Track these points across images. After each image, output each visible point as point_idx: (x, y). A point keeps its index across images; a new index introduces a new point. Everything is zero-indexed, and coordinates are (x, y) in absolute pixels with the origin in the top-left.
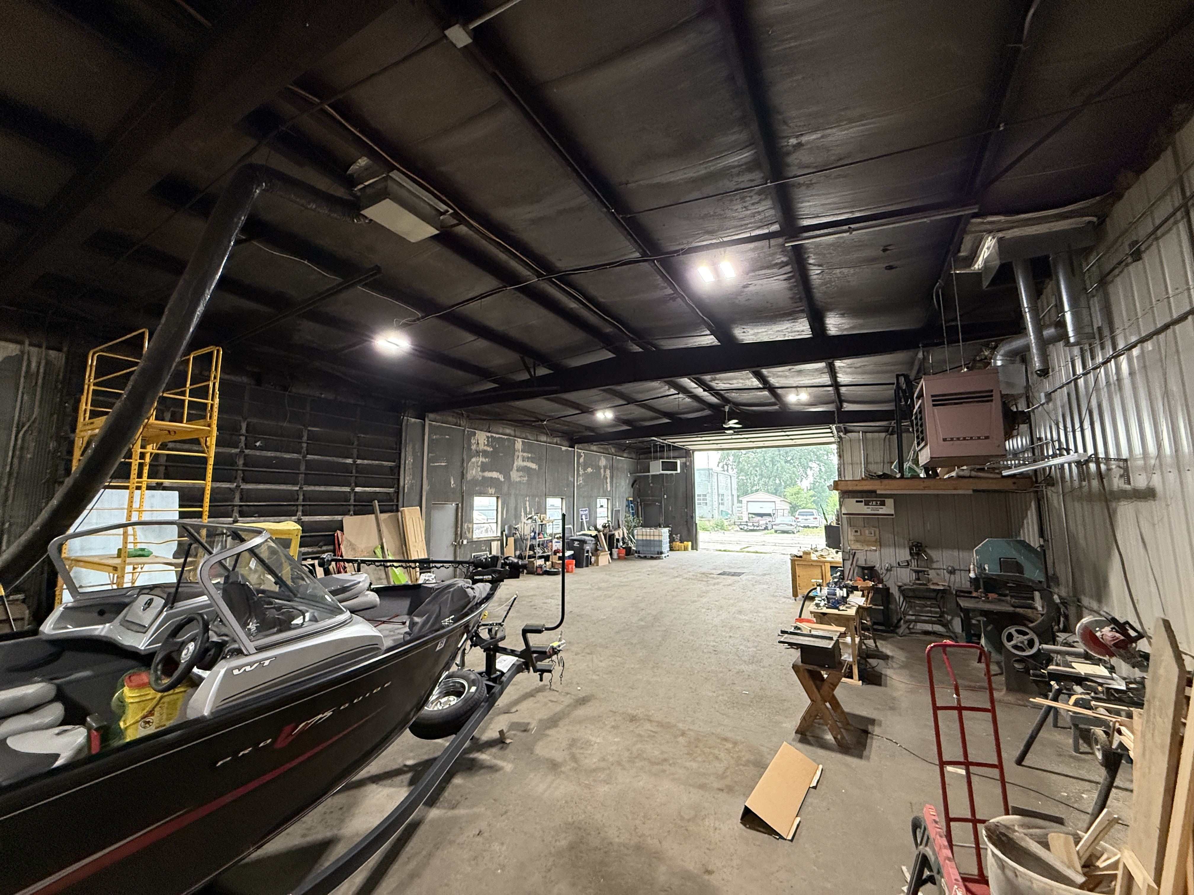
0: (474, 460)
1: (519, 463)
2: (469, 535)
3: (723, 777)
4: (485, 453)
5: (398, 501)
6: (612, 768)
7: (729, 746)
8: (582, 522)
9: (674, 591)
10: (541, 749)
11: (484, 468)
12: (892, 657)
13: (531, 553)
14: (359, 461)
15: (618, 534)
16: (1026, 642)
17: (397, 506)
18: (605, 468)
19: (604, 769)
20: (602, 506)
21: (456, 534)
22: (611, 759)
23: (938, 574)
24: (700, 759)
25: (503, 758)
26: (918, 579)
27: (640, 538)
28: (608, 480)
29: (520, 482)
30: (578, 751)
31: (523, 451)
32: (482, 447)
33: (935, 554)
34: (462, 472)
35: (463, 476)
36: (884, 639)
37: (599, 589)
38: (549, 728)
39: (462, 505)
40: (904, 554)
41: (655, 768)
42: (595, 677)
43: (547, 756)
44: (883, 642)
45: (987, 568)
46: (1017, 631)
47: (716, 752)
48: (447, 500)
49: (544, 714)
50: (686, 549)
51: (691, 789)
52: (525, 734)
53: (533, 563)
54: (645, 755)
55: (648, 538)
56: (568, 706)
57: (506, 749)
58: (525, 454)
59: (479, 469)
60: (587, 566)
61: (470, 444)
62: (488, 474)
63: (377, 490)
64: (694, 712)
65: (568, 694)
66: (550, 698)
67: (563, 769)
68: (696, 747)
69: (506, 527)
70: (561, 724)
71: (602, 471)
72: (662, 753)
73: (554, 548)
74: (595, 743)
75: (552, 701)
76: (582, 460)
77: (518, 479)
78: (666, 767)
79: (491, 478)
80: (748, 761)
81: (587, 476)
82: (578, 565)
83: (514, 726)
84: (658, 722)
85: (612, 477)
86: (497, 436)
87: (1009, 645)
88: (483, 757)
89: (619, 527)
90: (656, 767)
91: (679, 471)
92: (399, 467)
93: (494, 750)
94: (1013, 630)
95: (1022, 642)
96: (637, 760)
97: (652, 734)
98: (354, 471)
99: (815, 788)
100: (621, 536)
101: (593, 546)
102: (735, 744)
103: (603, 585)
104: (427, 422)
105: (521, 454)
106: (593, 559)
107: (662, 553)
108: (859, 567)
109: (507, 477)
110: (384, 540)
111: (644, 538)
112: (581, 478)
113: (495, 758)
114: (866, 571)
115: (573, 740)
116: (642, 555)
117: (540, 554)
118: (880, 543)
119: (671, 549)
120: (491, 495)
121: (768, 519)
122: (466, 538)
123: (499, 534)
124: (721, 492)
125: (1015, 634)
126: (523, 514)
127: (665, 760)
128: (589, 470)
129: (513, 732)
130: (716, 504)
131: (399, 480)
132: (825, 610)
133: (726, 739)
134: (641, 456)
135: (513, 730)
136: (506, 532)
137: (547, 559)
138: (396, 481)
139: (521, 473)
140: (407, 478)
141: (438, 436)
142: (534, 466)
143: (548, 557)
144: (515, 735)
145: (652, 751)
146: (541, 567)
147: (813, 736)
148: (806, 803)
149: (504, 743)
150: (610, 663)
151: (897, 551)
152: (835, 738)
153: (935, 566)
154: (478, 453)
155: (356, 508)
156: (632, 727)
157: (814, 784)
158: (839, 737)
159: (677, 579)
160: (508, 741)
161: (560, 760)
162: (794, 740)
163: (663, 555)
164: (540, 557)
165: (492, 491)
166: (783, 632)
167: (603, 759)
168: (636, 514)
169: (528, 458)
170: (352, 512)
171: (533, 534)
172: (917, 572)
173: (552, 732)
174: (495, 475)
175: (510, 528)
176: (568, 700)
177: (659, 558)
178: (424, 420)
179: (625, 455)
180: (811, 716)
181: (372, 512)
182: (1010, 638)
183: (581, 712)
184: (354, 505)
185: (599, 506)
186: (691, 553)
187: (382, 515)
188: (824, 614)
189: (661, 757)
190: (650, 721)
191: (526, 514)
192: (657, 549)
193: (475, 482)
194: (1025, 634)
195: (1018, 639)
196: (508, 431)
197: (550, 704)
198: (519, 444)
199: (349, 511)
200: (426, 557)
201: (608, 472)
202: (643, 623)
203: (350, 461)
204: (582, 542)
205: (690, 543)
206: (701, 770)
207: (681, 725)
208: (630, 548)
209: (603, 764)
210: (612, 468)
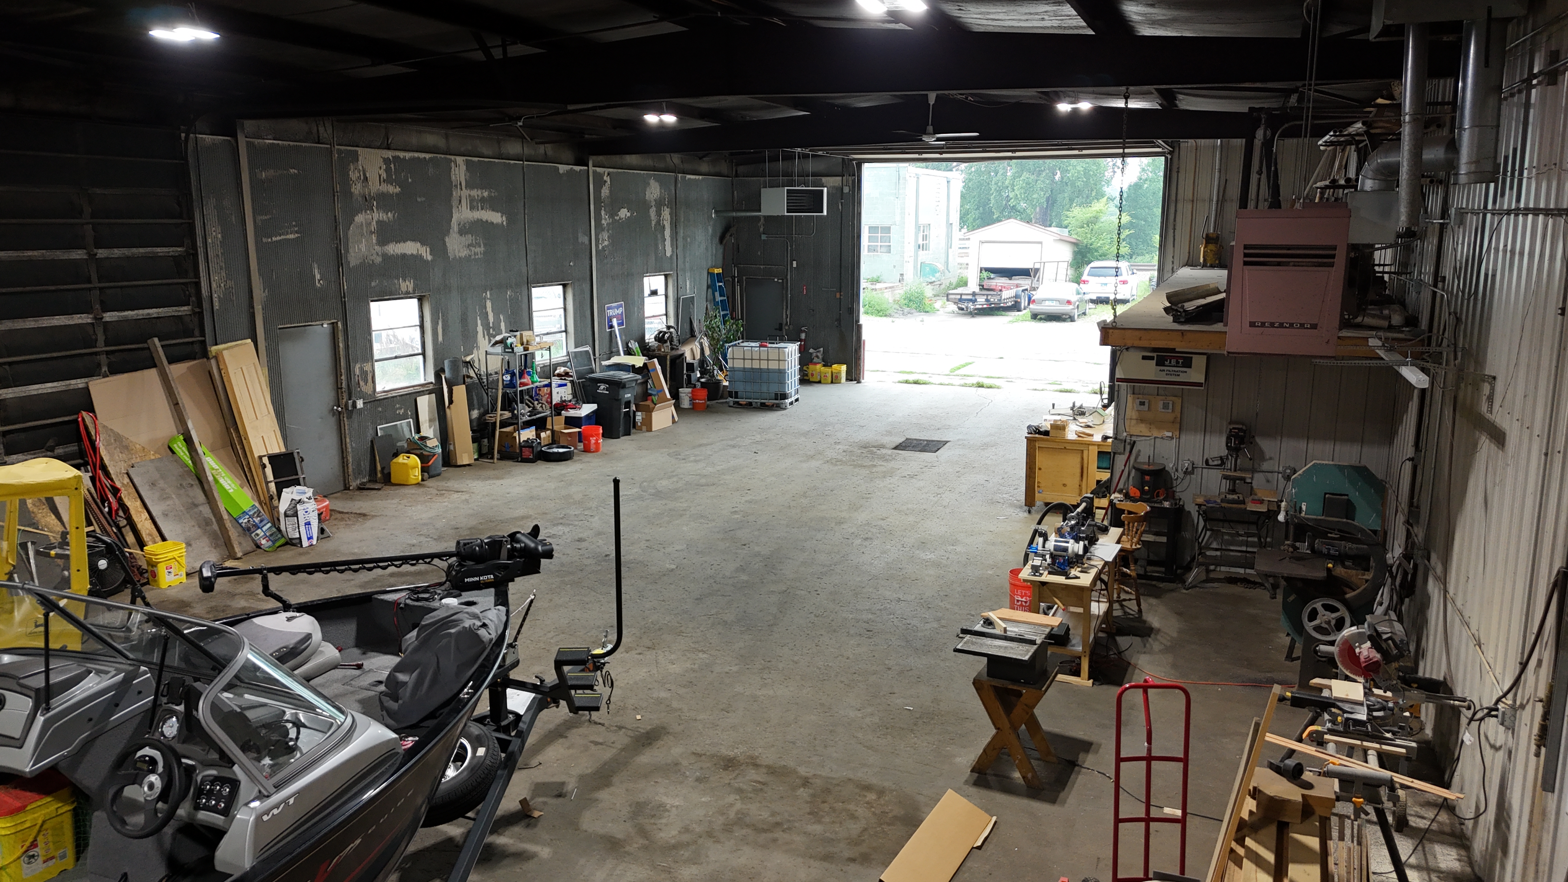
0: (360, 218)
1: (463, 214)
2: (366, 389)
3: (855, 842)
4: (384, 202)
5: (203, 334)
6: (700, 841)
7: (872, 796)
8: (612, 335)
9: (804, 495)
10: (591, 823)
11: (386, 235)
12: (1159, 630)
13: (507, 414)
14: (102, 253)
15: (691, 352)
16: (1333, 622)
17: (203, 343)
18: (660, 204)
19: (688, 844)
20: (654, 293)
21: (338, 388)
22: (698, 829)
23: (1268, 481)
24: (827, 819)
25: (534, 841)
26: (1233, 491)
27: (739, 364)
28: (667, 233)
29: (468, 259)
30: (647, 821)
31: (470, 185)
32: (375, 187)
33: (1267, 445)
34: (338, 250)
35: (339, 259)
36: (1157, 594)
37: (658, 495)
38: (598, 788)
39: (345, 324)
40: (1217, 446)
41: (763, 837)
42: (663, 694)
43: (601, 831)
44: (1153, 601)
45: (1304, 508)
46: (1324, 606)
47: (852, 807)
48: (311, 317)
49: (586, 765)
50: (835, 380)
51: (812, 861)
52: (561, 800)
53: (510, 435)
54: (747, 820)
55: (756, 365)
56: (623, 750)
57: (535, 826)
58: (475, 193)
59: (374, 238)
60: (628, 433)
61: (346, 182)
62: (396, 249)
63: (153, 312)
64: (826, 747)
65: (620, 728)
66: (592, 738)
67: (628, 848)
68: (824, 802)
69: (446, 363)
70: (615, 780)
71: (653, 212)
72: (773, 814)
73: (556, 399)
74: (672, 806)
75: (596, 743)
76: (605, 191)
77: (464, 253)
78: (778, 834)
79: (404, 256)
80: (895, 817)
81: (619, 229)
82: (610, 433)
83: (540, 788)
84: (768, 767)
85: (675, 225)
86: (408, 155)
87: (1309, 626)
88: (502, 840)
89: (693, 335)
90: (764, 835)
91: (825, 213)
92: (195, 255)
93: (517, 829)
94: (1318, 605)
95: (1328, 623)
96: (735, 828)
97: (759, 786)
98: (94, 277)
99: (979, 848)
100: (698, 356)
101: (638, 390)
102: (881, 793)
103: (664, 484)
104: (242, 140)
105: (465, 193)
106: (639, 417)
107: (784, 396)
108: (1137, 469)
109: (439, 250)
110: (190, 425)
111: (748, 364)
112: (605, 235)
113: (521, 840)
114: (1147, 478)
115: (638, 804)
116: (743, 401)
117: (526, 418)
118: (1181, 426)
119: (805, 380)
120: (407, 296)
121: (1025, 283)
122: (362, 396)
123: (431, 378)
124: (923, 221)
125: (1321, 610)
126: (480, 329)
127: (778, 824)
128: (624, 213)
129: (541, 799)
130: (910, 249)
131: (198, 285)
132: (1046, 577)
133: (868, 788)
134: (741, 169)
135: (539, 796)
136: (448, 373)
137: (540, 424)
138: (192, 290)
139: (469, 239)
140: (215, 278)
141: (271, 173)
142: (496, 218)
143: (544, 419)
144: (545, 803)
145: (758, 812)
146: (528, 444)
147: (995, 775)
148: (963, 869)
149: (530, 817)
150: (688, 665)
151: (1207, 438)
152: (1024, 777)
153: (1265, 466)
154: (367, 203)
155: (113, 358)
156: (727, 777)
157: (979, 843)
158: (1030, 775)
159: (814, 464)
160: (536, 814)
161: (620, 836)
162: (966, 782)
163: (788, 401)
164: (527, 425)
165: (407, 285)
166: (965, 632)
167: (686, 830)
168: (728, 305)
169: (483, 200)
170: (105, 369)
171: (508, 378)
172: (1233, 480)
173: (603, 795)
174: (410, 248)
175: (455, 364)
176: (622, 739)
177: (778, 407)
178: (234, 136)
179: (704, 167)
180: (994, 749)
181: (150, 363)
182: (1313, 615)
183: (646, 758)
184: (108, 353)
185: (647, 292)
186: (845, 391)
187: (174, 367)
188: (1044, 584)
189: (771, 820)
190: (756, 766)
191: (486, 326)
192: (774, 389)
193: (367, 269)
194: (1333, 609)
195: (1324, 617)
196: (431, 139)
197: (593, 747)
198: (459, 170)
199: (99, 366)
200: (283, 450)
201: (666, 213)
202: (744, 577)
203: (78, 255)
204: (616, 385)
205: (844, 368)
206: (828, 834)
207: (802, 771)
208: (719, 382)
209: (686, 838)
210: (675, 204)
